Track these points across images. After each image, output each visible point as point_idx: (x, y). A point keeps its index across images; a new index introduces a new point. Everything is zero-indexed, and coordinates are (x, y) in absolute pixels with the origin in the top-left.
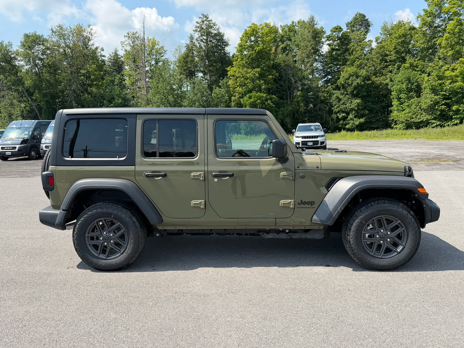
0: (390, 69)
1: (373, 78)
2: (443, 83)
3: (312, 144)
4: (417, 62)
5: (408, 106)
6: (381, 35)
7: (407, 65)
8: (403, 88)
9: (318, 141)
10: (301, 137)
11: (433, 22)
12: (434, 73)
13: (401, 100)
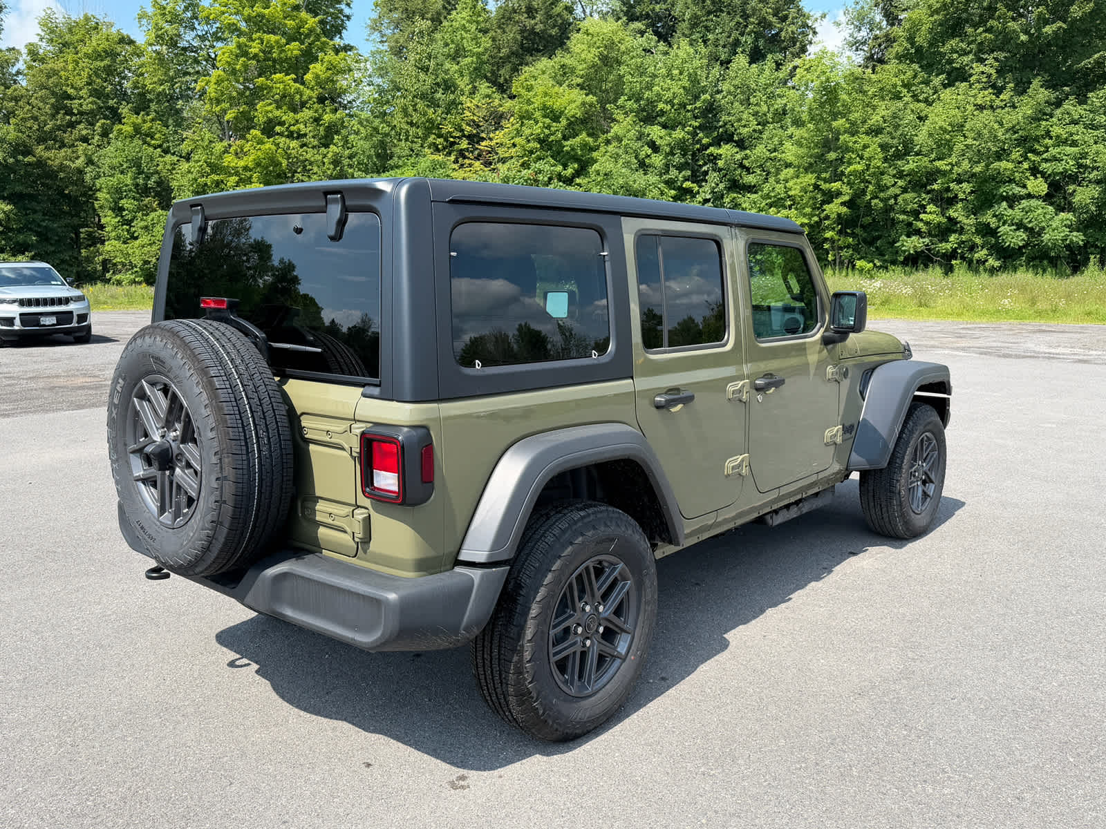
0: (84, 132)
1: (39, 150)
2: (222, 181)
3: (55, 322)
4: (149, 124)
5: (146, 228)
6: (41, 39)
7: (128, 129)
8: (127, 185)
9: (71, 313)
10: (14, 301)
11: (179, 36)
12: (199, 156)
13: (124, 213)
